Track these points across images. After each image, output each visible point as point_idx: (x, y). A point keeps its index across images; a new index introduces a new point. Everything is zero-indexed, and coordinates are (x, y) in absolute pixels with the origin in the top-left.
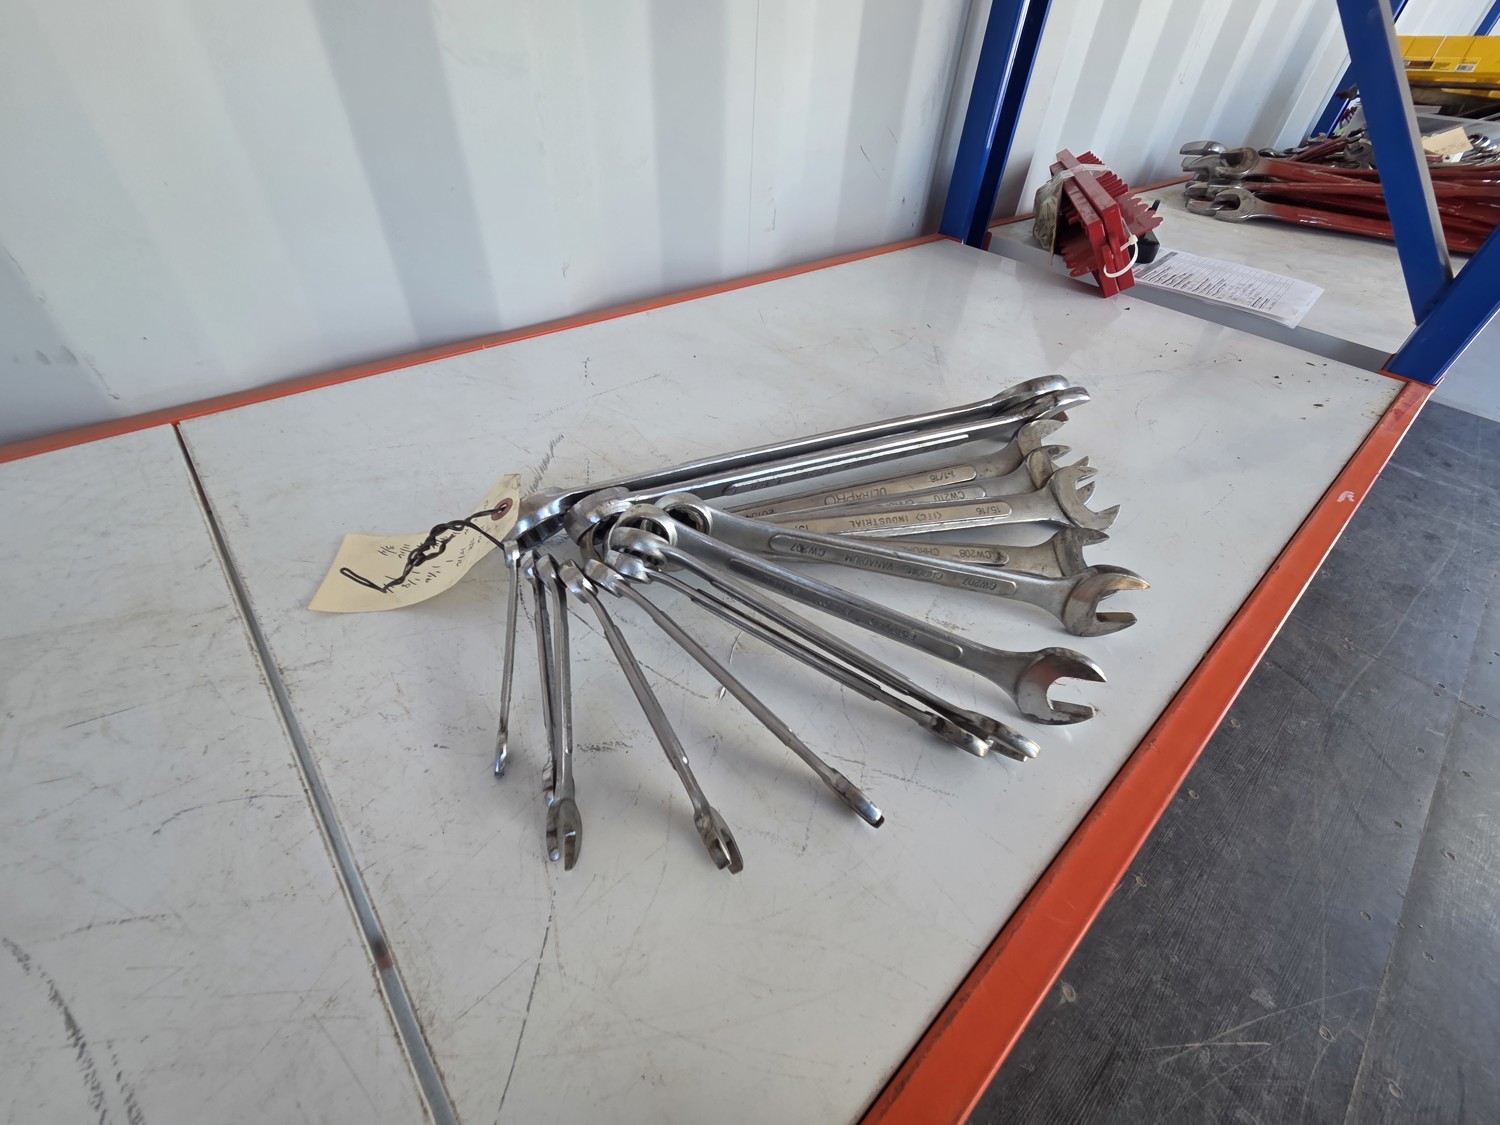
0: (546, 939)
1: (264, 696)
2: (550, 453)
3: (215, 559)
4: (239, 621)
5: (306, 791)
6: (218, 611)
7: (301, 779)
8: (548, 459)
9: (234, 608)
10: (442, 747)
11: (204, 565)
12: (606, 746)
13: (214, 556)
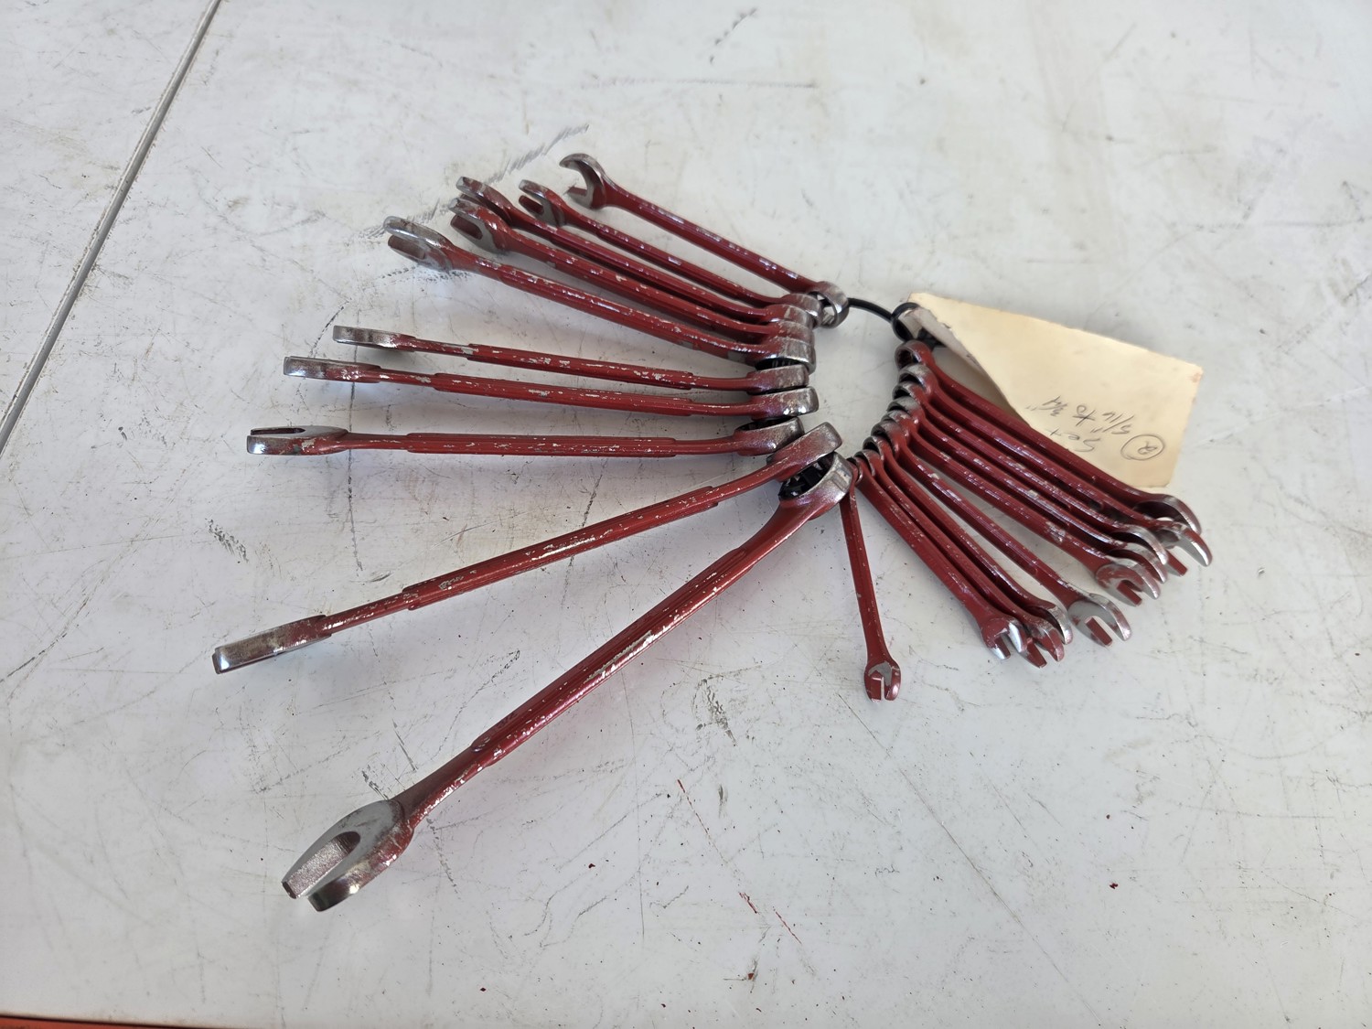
0: (25, 664)
1: (65, 283)
2: (547, 145)
3: (152, 110)
4: (113, 191)
5: (15, 396)
6: (110, 170)
7: (21, 383)
8: (536, 154)
9: (119, 177)
10: (123, 434)
11: (141, 111)
12: (231, 542)
13: (156, 106)
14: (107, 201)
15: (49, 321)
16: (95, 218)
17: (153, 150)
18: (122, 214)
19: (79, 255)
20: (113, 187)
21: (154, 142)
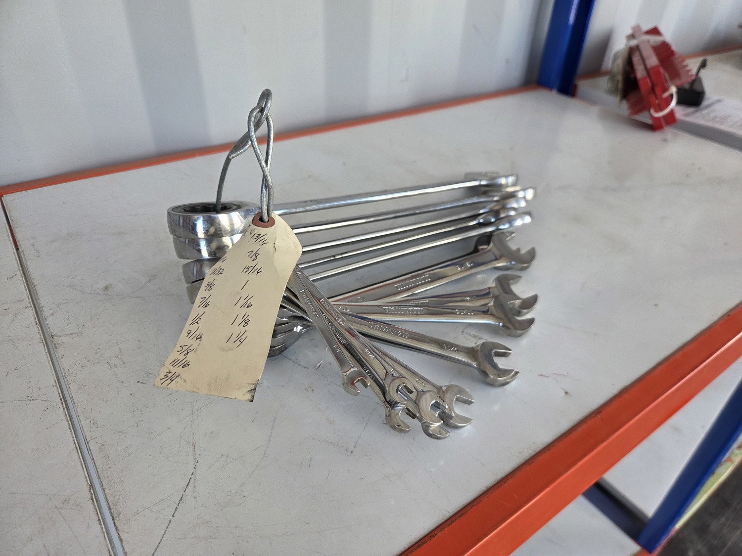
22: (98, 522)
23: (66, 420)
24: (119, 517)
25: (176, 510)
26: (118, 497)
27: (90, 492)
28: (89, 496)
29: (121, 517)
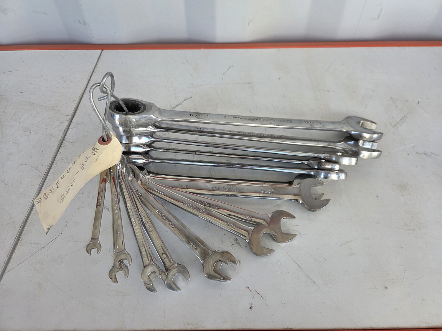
0: (51, 242)
1: (57, 144)
2: (181, 102)
3: (77, 101)
5: (45, 174)
6: (66, 116)
7: (46, 171)
8: (179, 105)
9: (69, 118)
11: (74, 101)
13: (78, 99)
14: (66, 124)
15: (53, 155)
16: (64, 128)
17: (78, 111)
18: (71, 127)
19: (60, 138)
20: (68, 120)
21: (78, 108)
22: (15, 239)
23: (39, 185)
24: (21, 241)
25: (38, 251)
26: (27, 232)
27: (22, 224)
28: (20, 226)
29: (22, 242)
